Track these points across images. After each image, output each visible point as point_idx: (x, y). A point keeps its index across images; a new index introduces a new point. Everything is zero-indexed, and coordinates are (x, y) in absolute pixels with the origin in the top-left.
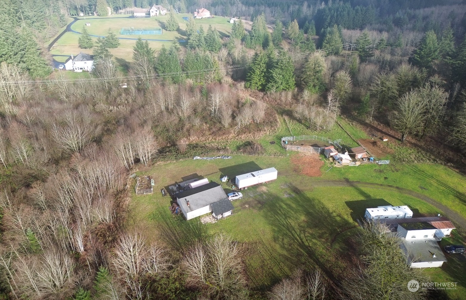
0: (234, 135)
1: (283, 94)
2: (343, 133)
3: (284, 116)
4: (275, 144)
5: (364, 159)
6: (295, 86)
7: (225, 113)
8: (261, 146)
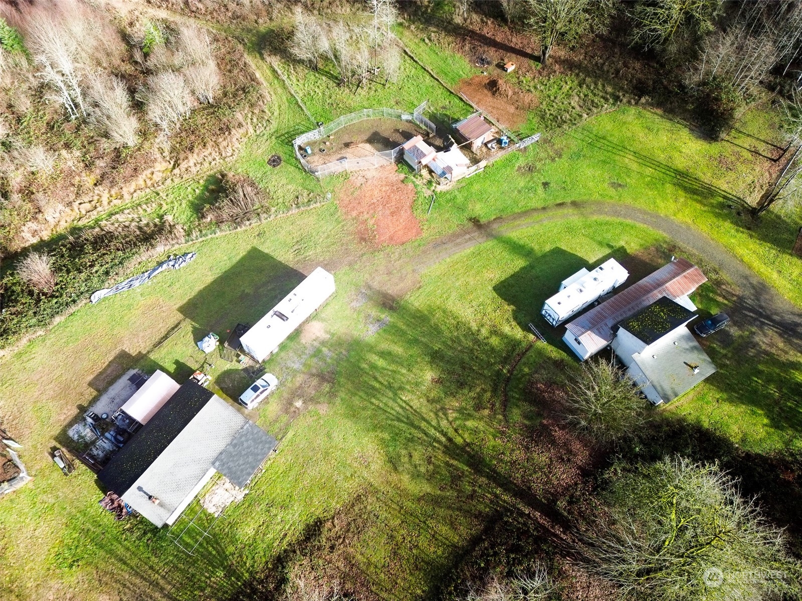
0: (164, 164)
3: (268, 59)
4: (283, 163)
5: (490, 145)
8: (252, 184)
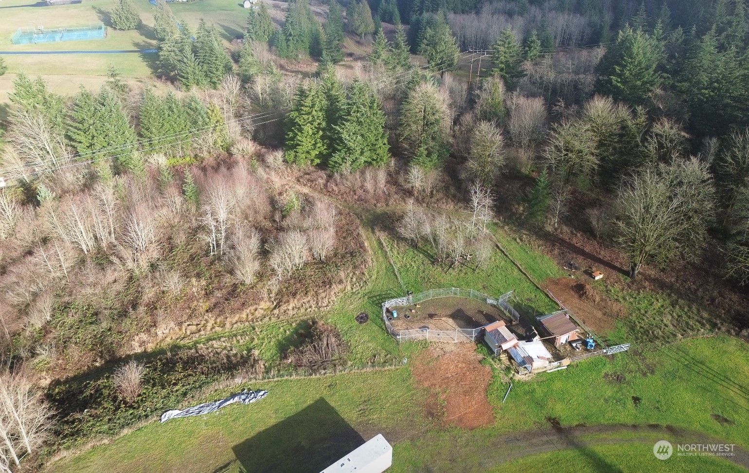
0: (268, 303)
1: (368, 175)
2: (510, 265)
3: (378, 233)
4: (369, 322)
5: (574, 345)
6: (390, 155)
7: (242, 249)
8: (337, 336)
